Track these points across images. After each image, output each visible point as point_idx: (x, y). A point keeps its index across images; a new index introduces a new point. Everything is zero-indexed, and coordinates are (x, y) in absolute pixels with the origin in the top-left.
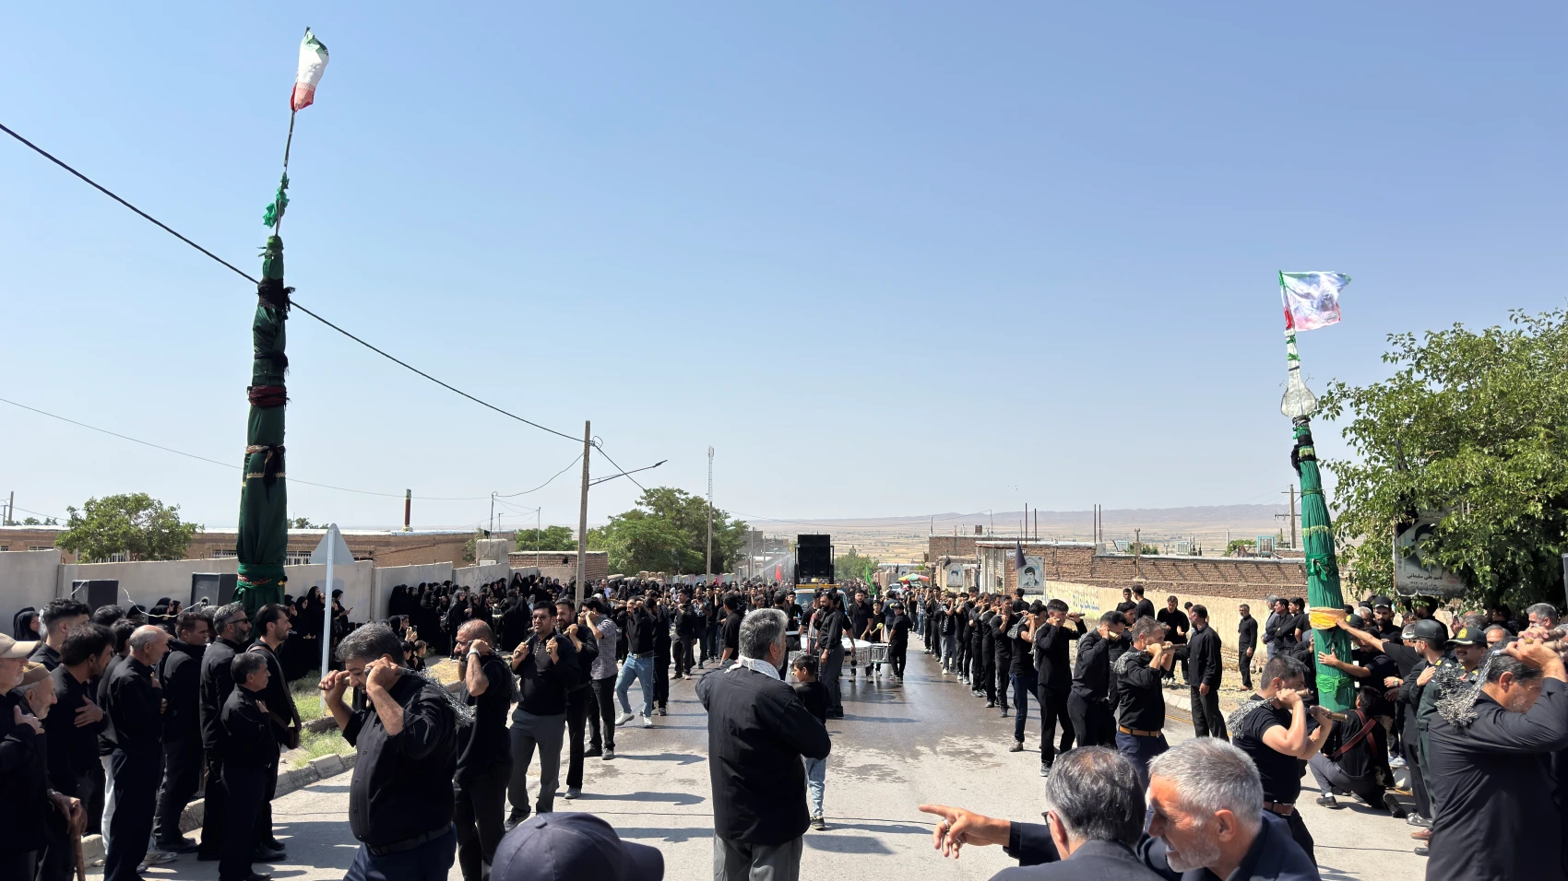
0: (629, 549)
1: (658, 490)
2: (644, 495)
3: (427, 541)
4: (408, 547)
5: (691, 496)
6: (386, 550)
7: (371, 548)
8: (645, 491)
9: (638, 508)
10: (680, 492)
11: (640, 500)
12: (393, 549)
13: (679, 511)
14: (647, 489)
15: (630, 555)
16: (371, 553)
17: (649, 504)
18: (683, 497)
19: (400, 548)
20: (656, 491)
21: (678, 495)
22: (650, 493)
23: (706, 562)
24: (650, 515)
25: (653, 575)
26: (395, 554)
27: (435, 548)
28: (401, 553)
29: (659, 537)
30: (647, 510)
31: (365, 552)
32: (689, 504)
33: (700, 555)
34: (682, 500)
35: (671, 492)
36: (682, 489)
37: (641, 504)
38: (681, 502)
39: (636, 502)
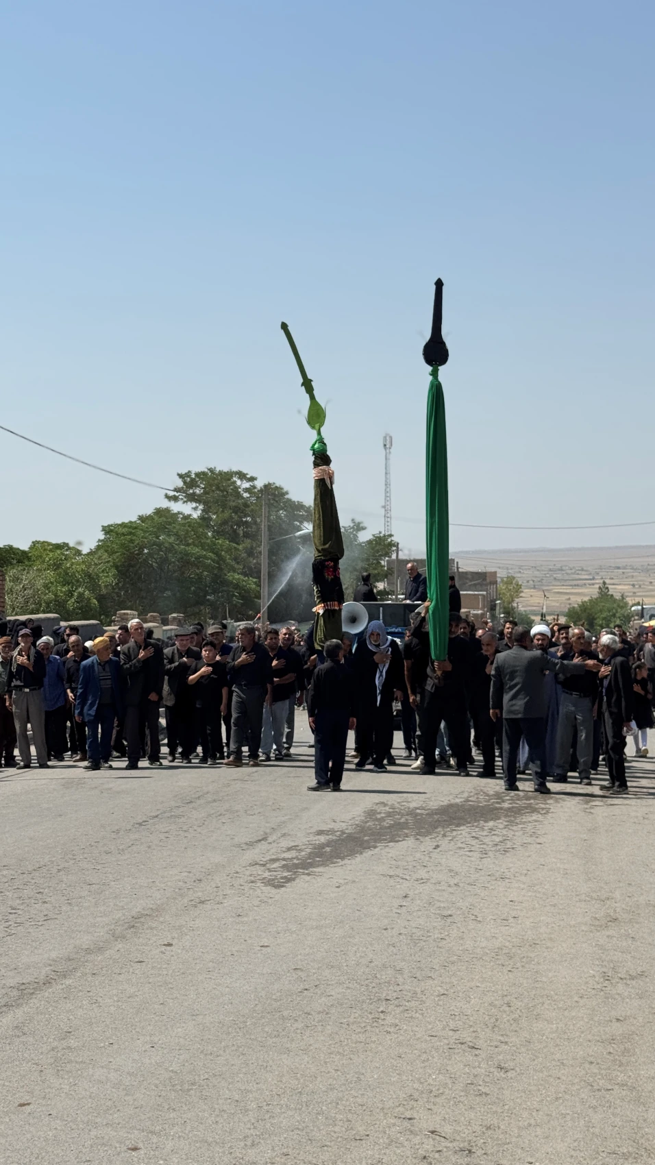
1: (203, 473)
2: (180, 483)
5: (259, 484)
8: (181, 476)
10: (242, 476)
11: (171, 493)
13: (236, 510)
14: (184, 471)
17: (192, 498)
18: (246, 485)
20: (197, 475)
21: (237, 482)
22: (189, 480)
30: (190, 510)
35: (228, 476)
36: (243, 470)
37: (175, 499)
38: (242, 493)
39: (167, 497)
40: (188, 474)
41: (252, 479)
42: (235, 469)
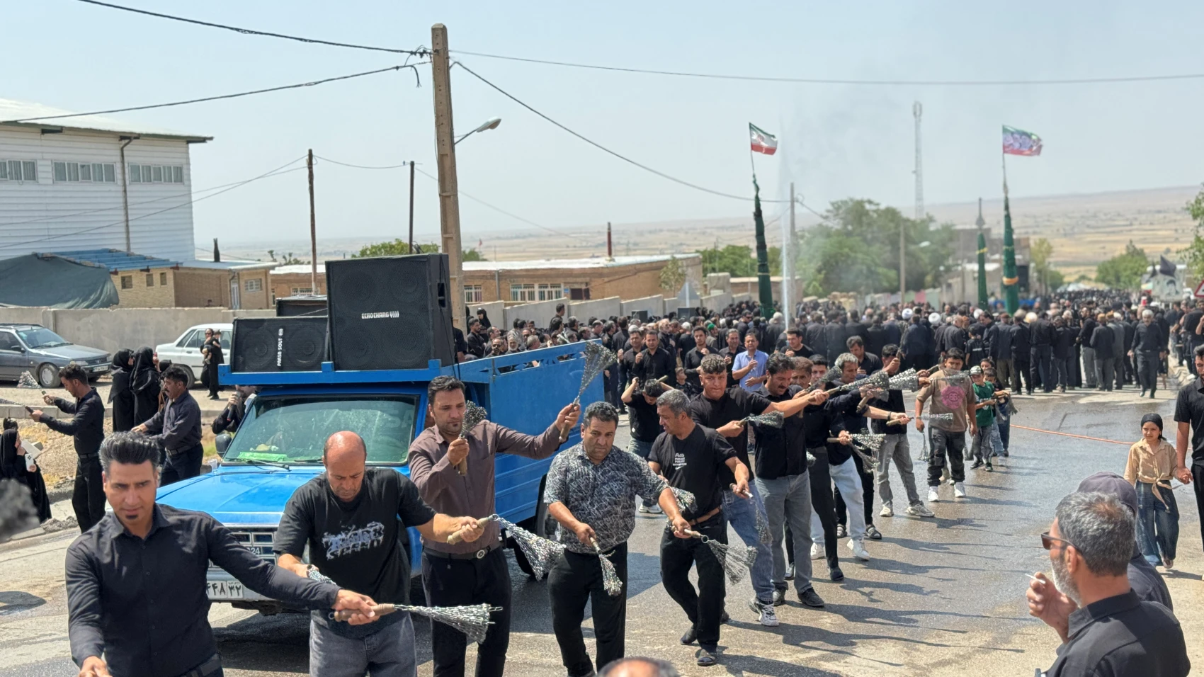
0: (819, 271)
1: (846, 201)
2: (830, 208)
3: (629, 271)
4: (617, 277)
5: (883, 207)
6: (599, 281)
7: (587, 279)
8: (833, 204)
9: (825, 223)
10: (870, 202)
11: (825, 214)
12: (606, 279)
13: (869, 225)
14: (833, 200)
15: (821, 276)
16: (587, 284)
17: (837, 216)
18: (874, 208)
19: (610, 278)
20: (842, 202)
21: (868, 206)
22: (837, 206)
23: (899, 280)
24: (837, 230)
25: (844, 297)
26: (608, 285)
27: (636, 276)
28: (612, 283)
29: (848, 256)
30: (836, 225)
31: (582, 283)
32: (879, 216)
33: (892, 274)
34: (875, 211)
35: (860, 203)
36: (872, 199)
37: (827, 217)
38: (871, 213)
39: (822, 216)
40: (837, 203)
41: (878, 204)
42: (866, 198)
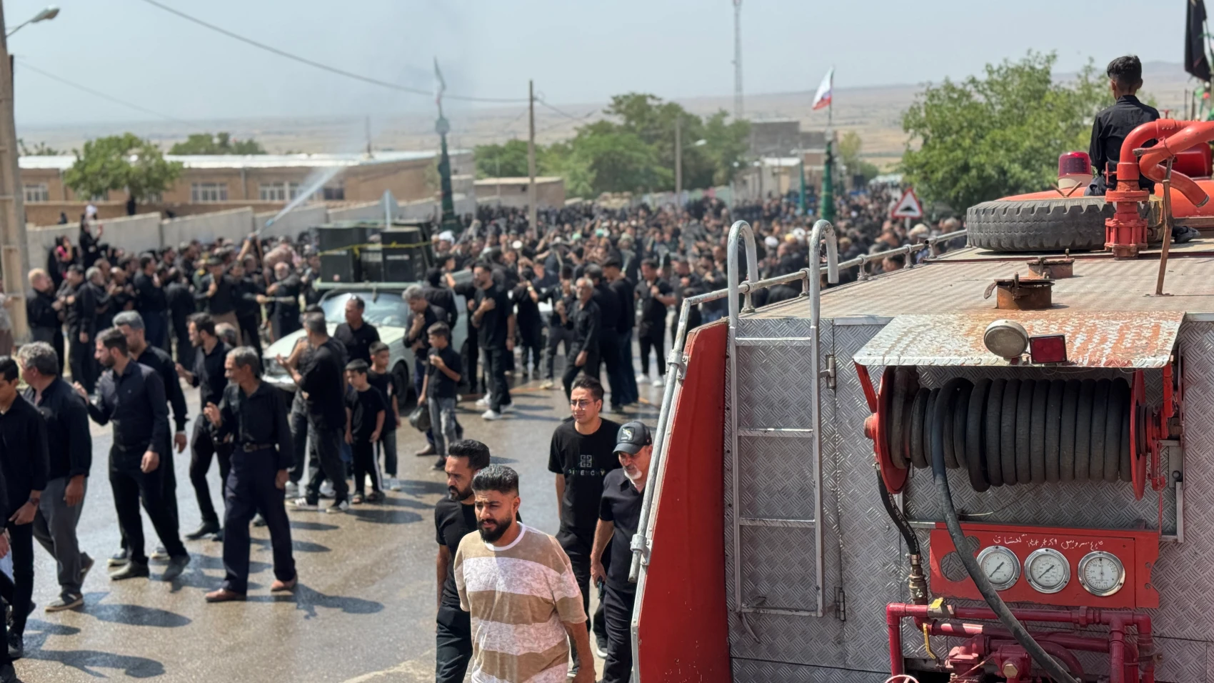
0: (591, 169)
1: (627, 96)
2: (612, 102)
3: (390, 169)
4: (374, 175)
5: (665, 102)
8: (614, 98)
9: (606, 118)
10: (653, 97)
12: (361, 178)
13: (652, 121)
14: (615, 94)
15: (593, 176)
16: (342, 184)
17: (619, 112)
18: (656, 103)
19: (366, 178)
21: (650, 101)
22: (618, 101)
23: (674, 180)
24: (619, 127)
26: (363, 184)
27: (398, 175)
28: (368, 182)
29: (623, 155)
30: (618, 120)
31: (335, 183)
32: (663, 111)
33: (669, 173)
34: (658, 107)
35: (641, 99)
36: (655, 94)
38: (654, 109)
39: (603, 112)
40: (618, 97)
41: (660, 99)
42: (648, 93)
